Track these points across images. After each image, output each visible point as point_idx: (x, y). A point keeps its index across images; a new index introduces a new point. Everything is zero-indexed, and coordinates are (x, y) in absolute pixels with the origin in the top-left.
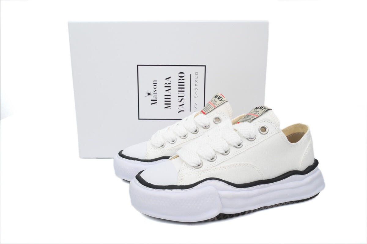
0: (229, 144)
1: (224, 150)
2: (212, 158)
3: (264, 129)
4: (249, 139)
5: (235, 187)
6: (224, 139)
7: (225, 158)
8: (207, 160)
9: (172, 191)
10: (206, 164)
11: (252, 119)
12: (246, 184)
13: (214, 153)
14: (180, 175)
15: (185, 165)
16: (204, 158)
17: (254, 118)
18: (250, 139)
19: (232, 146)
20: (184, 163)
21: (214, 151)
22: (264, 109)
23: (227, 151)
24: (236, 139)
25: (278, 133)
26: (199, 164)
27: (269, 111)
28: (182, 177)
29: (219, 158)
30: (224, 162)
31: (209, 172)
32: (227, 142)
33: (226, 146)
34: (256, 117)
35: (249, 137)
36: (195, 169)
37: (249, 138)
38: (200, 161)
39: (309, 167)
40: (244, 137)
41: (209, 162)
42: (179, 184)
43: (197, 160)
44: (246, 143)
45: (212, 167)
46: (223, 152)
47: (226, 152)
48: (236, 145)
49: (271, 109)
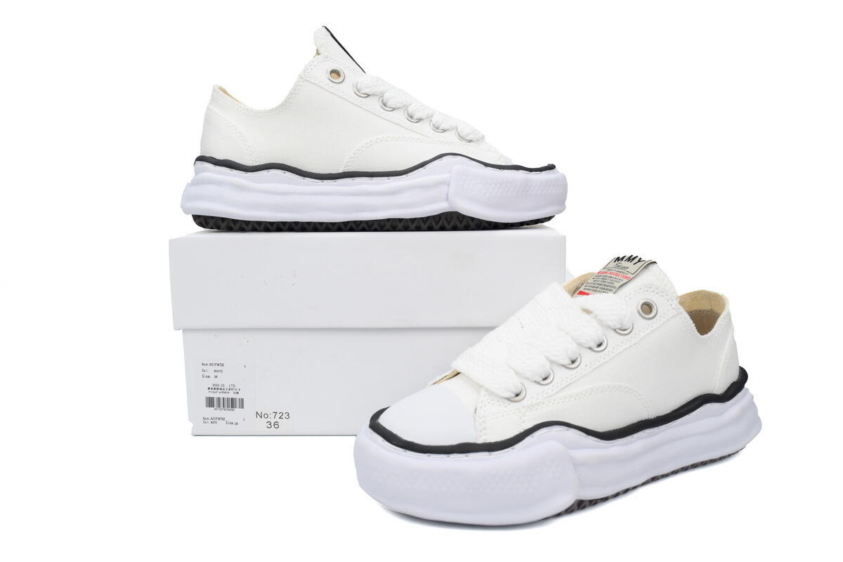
0: (580, 345)
1: (570, 358)
2: (544, 377)
3: (647, 308)
4: (618, 330)
5: (598, 440)
6: (567, 334)
7: (571, 375)
8: (535, 382)
9: (467, 456)
10: (533, 392)
11: (617, 285)
12: (617, 430)
13: (548, 365)
14: (480, 418)
15: (485, 396)
16: (527, 379)
17: (622, 283)
18: (621, 331)
19: (584, 347)
20: (483, 392)
21: (547, 361)
22: (639, 261)
23: (574, 359)
24: (592, 332)
25: (678, 315)
26: (518, 391)
27: (652, 267)
28: (485, 422)
29: (560, 376)
30: (571, 384)
31: (542, 408)
32: (573, 340)
33: (572, 350)
34: (625, 281)
35: (619, 326)
36: (510, 402)
37: (620, 329)
38: (520, 385)
39: (732, 384)
40: (609, 327)
41: (539, 386)
42: (480, 441)
43: (513, 384)
44: (613, 340)
45: (547, 397)
46: (567, 362)
47: (573, 362)
48: (593, 345)
49: (655, 262)
